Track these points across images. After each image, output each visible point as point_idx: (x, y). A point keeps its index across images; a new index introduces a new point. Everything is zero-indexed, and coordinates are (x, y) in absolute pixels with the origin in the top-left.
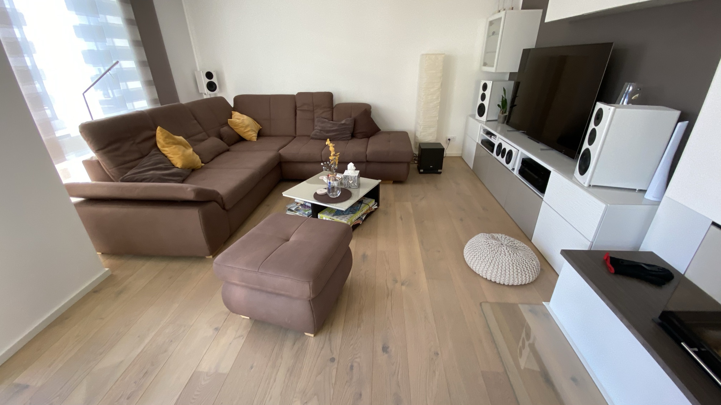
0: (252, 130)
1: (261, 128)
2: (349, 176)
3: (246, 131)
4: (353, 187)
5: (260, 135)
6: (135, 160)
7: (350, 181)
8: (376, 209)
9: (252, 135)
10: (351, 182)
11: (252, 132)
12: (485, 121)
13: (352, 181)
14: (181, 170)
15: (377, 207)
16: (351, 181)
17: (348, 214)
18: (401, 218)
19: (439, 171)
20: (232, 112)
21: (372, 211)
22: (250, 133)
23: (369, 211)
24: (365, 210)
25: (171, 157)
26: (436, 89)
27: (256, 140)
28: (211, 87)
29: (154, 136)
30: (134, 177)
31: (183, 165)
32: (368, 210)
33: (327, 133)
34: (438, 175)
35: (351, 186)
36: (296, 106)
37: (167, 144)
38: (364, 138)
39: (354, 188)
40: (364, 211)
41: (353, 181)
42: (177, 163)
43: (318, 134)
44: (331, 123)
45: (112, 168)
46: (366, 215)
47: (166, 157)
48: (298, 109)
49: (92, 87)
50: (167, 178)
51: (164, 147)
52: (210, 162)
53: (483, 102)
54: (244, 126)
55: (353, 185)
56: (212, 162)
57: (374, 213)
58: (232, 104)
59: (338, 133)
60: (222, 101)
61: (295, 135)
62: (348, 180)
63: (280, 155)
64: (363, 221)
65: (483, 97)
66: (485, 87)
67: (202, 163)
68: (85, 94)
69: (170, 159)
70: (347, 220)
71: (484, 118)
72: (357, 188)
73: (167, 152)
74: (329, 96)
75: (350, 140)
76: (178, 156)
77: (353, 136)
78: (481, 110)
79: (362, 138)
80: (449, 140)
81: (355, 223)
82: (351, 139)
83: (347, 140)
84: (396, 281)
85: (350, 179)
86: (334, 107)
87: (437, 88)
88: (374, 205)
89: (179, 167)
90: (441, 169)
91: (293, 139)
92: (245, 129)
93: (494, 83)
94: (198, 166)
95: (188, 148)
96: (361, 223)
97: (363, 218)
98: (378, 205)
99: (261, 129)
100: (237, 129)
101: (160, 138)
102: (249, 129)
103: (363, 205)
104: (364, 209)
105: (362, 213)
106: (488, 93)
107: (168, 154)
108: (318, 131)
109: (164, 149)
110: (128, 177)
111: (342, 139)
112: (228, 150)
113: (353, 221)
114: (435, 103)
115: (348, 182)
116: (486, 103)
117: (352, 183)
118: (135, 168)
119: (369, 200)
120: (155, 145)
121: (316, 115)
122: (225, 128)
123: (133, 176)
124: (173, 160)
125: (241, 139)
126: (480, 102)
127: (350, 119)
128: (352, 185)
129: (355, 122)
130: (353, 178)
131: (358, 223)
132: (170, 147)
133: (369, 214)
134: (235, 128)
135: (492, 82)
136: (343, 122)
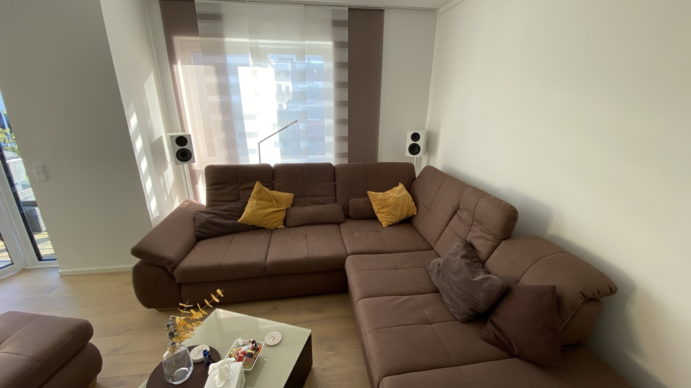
1: (415, 214)
20: (400, 183)
27: (387, 226)
28: (414, 149)
48: (458, 211)
67: (283, 224)
68: (260, 143)
89: (239, 221)
112: (337, 224)
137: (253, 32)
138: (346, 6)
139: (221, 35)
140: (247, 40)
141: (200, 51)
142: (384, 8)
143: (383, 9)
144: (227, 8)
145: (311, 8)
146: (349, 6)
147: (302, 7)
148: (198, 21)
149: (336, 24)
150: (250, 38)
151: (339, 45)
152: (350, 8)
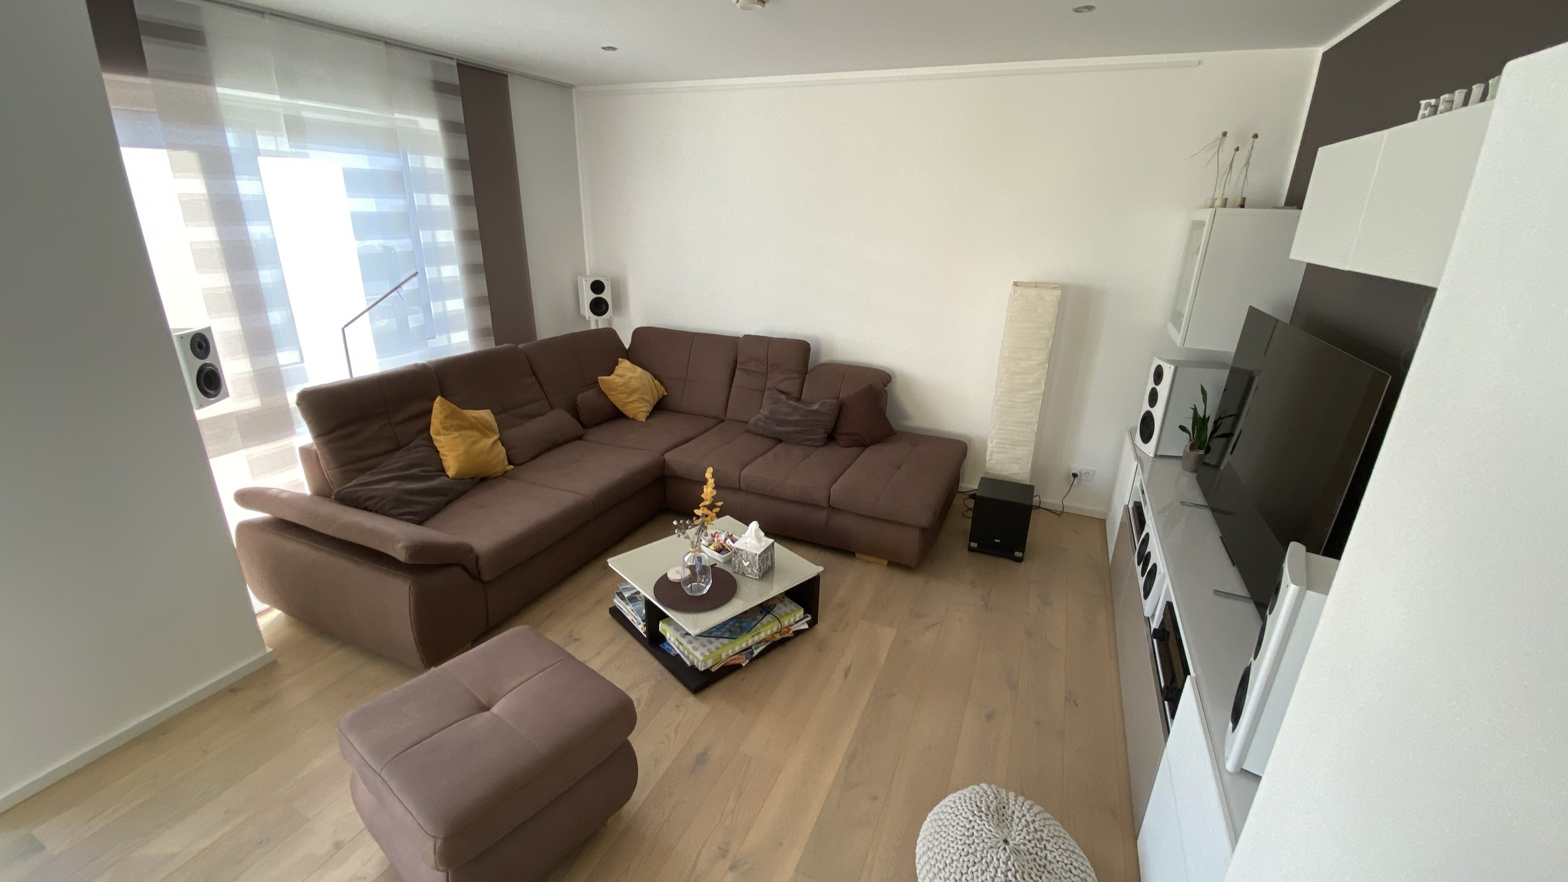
0: (643, 399)
1: (666, 394)
2: (742, 551)
3: (628, 400)
4: (749, 576)
5: (660, 407)
6: (377, 456)
7: (743, 561)
8: (798, 633)
9: (639, 409)
10: (746, 564)
11: (641, 403)
12: (1152, 455)
13: (748, 563)
14: (452, 481)
15: (806, 626)
16: (745, 562)
17: (718, 637)
18: (847, 672)
19: (1018, 554)
20: (619, 359)
21: (786, 636)
22: (636, 405)
23: (778, 637)
24: (769, 632)
25: (444, 455)
26: (1035, 363)
27: (644, 420)
28: (599, 307)
29: (430, 411)
30: (357, 491)
31: (457, 473)
32: (776, 633)
33: (778, 425)
34: (1012, 563)
35: (745, 572)
36: (736, 362)
37: (444, 428)
38: (855, 446)
39: (752, 578)
40: (763, 636)
41: (750, 563)
42: (449, 468)
43: (760, 423)
44: (790, 406)
45: (333, 469)
46: (768, 643)
47: (438, 452)
48: (738, 366)
49: (367, 313)
50: (412, 498)
51: (438, 434)
52: (527, 462)
53: (1152, 410)
54: (628, 390)
55: (750, 571)
56: (534, 461)
57: (790, 643)
58: (627, 342)
59: (798, 428)
60: (610, 335)
61: (723, 418)
62: (740, 558)
63: (664, 461)
64: (752, 660)
65: (1153, 398)
66: (1158, 375)
67: (510, 463)
68: (345, 329)
69: (442, 457)
70: (708, 654)
71: (1149, 449)
72: (757, 579)
73: (441, 445)
74: (801, 349)
75: (822, 446)
76: (456, 453)
77: (831, 438)
78: (1146, 427)
79: (847, 447)
80: (1075, 475)
81: (732, 660)
82: (826, 444)
83: (815, 446)
84: (724, 852)
85: (744, 556)
86: (809, 369)
87: (1038, 362)
88: (801, 620)
89: (450, 476)
90: (1023, 551)
91: (718, 424)
92: (627, 398)
93: (1180, 369)
94: (496, 472)
95: (490, 434)
96: (744, 665)
97: (756, 652)
98: (812, 624)
99: (666, 396)
100: (612, 395)
101: (436, 418)
102: (635, 397)
103: (769, 618)
104: (767, 629)
105: (756, 638)
106: (1163, 390)
107: (440, 447)
108: (762, 417)
109: (438, 438)
110: (349, 490)
111: (804, 443)
112: (580, 438)
113: (724, 656)
114: (1031, 393)
115: (740, 562)
116: (1158, 413)
117: (748, 566)
118: (371, 472)
119: (794, 606)
120: (427, 427)
121: (769, 384)
122: (590, 394)
123: (356, 489)
124: (446, 460)
125: (616, 415)
126: (1146, 407)
127: (834, 401)
128: (747, 571)
129: (841, 409)
130: (750, 556)
131: (738, 662)
132: (450, 434)
133: (775, 645)
134: (611, 393)
135: (1173, 367)
136: (815, 407)
137: (289, 82)
138: (452, 59)
139: (204, 77)
140: (277, 98)
141: (154, 112)
142: (508, 72)
143: (506, 73)
144: (215, 20)
145: (397, 52)
146: (457, 60)
147: (381, 47)
148: (143, 38)
149: (440, 87)
150: (281, 95)
151: (449, 127)
152: (459, 62)
